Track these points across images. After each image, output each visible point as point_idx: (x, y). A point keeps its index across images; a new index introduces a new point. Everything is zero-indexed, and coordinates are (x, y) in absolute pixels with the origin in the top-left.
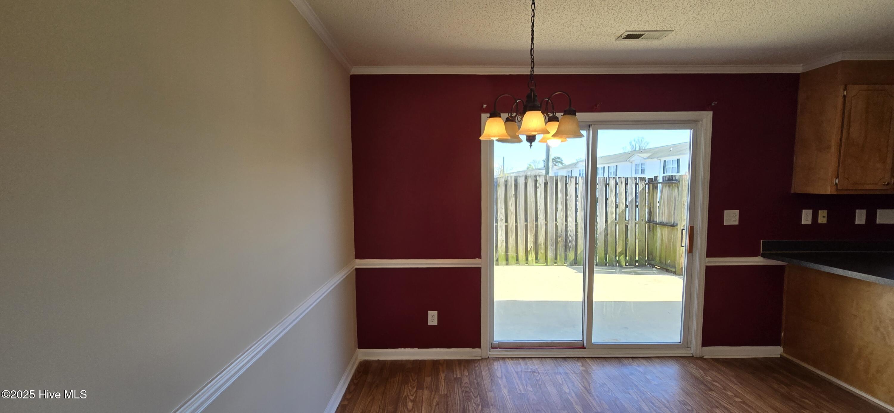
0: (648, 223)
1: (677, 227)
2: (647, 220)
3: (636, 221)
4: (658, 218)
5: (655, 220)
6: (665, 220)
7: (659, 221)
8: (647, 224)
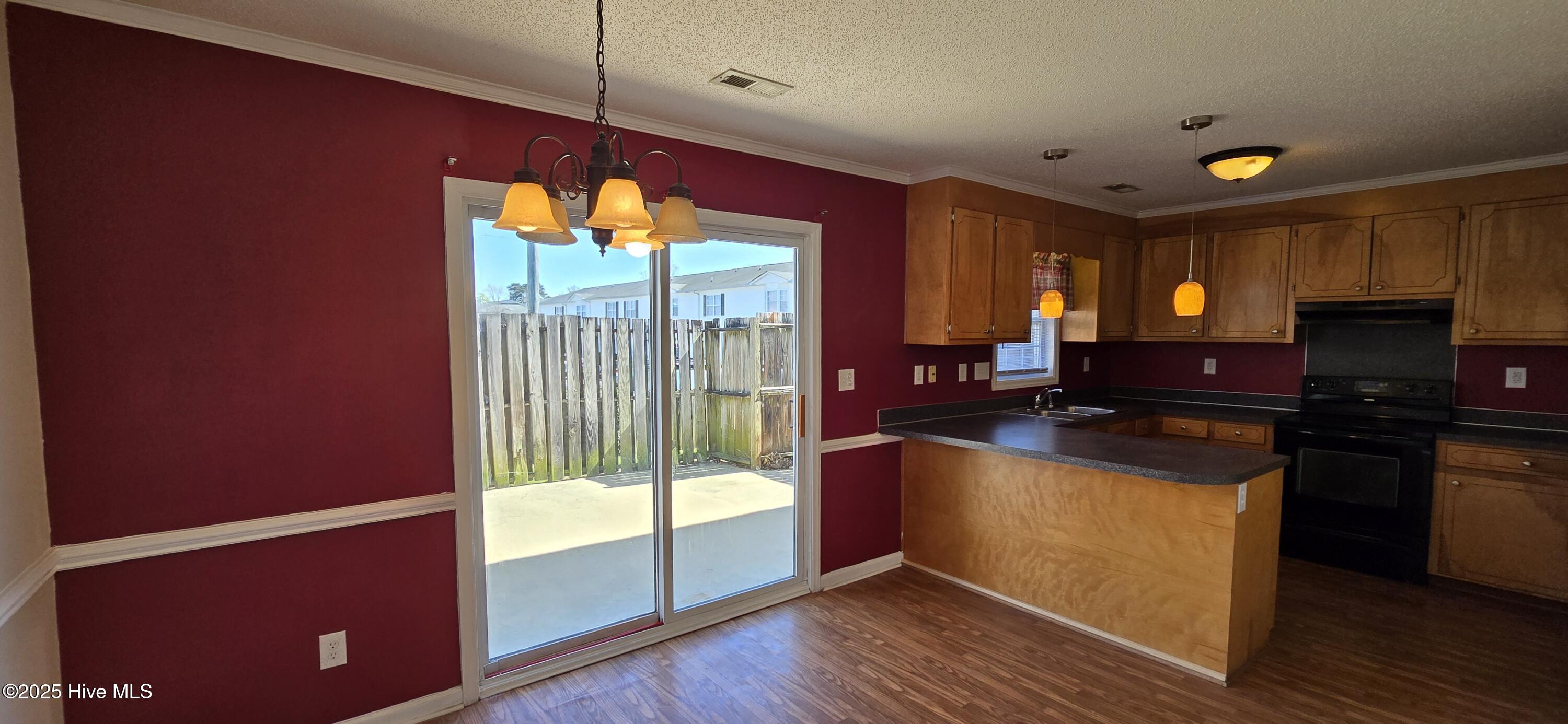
0: (708, 392)
1: (749, 397)
2: (706, 388)
3: (691, 392)
4: (721, 385)
5: (717, 387)
6: (732, 387)
7: (724, 389)
8: (708, 394)
